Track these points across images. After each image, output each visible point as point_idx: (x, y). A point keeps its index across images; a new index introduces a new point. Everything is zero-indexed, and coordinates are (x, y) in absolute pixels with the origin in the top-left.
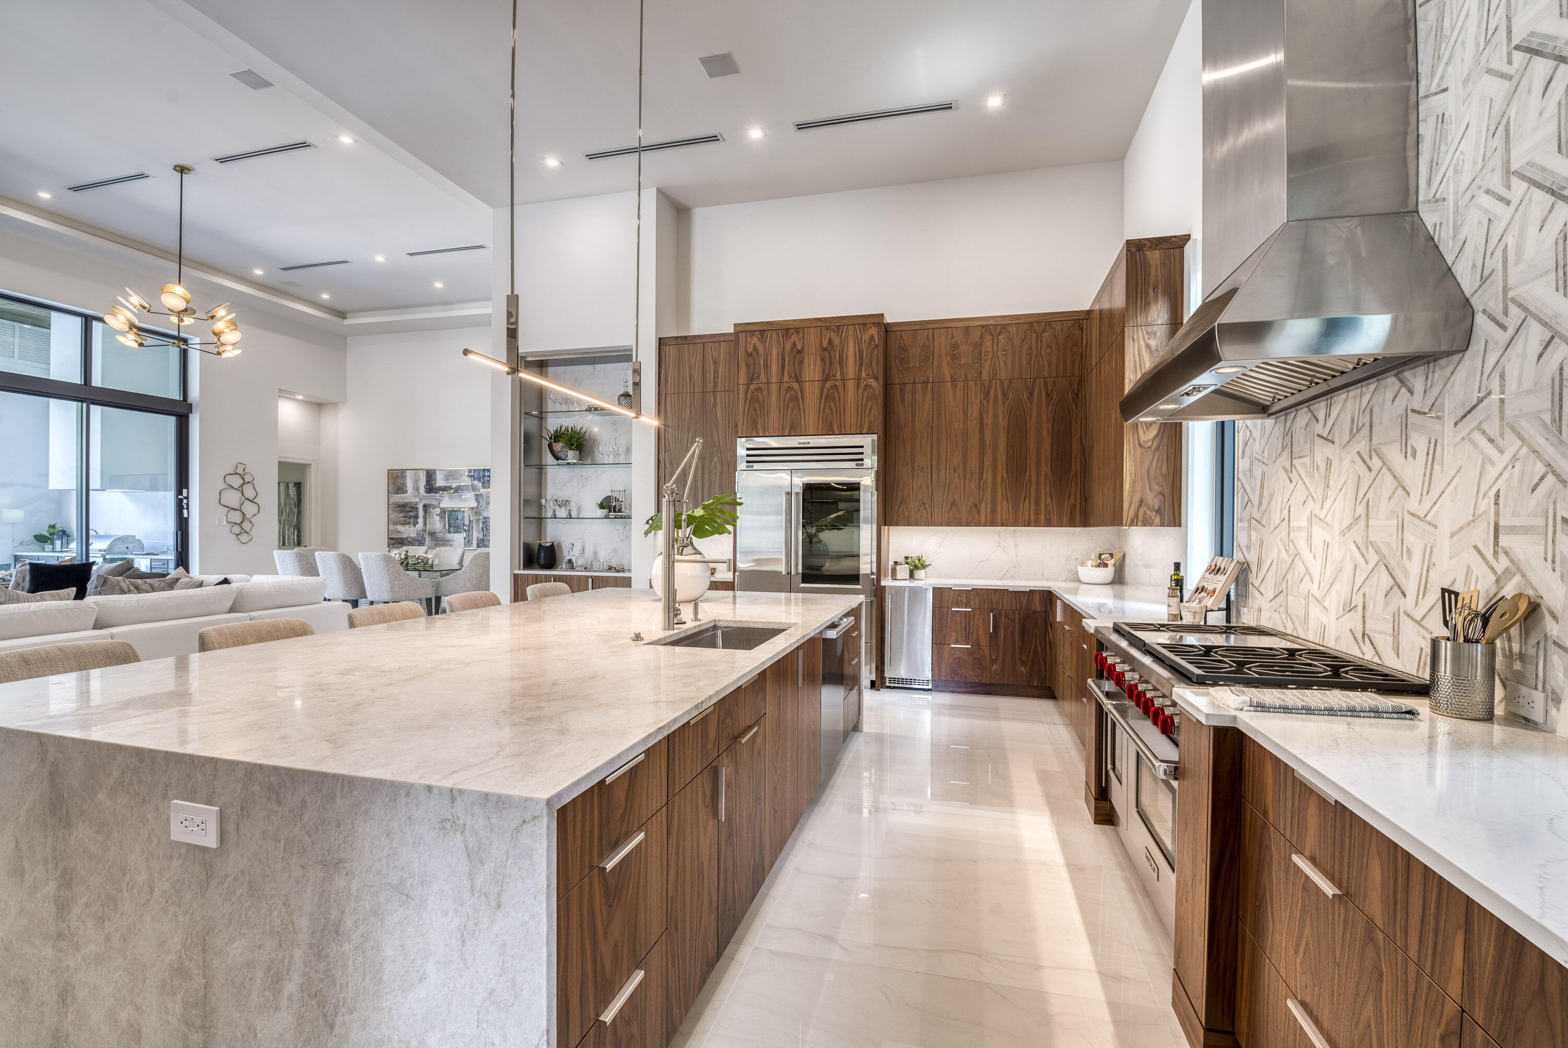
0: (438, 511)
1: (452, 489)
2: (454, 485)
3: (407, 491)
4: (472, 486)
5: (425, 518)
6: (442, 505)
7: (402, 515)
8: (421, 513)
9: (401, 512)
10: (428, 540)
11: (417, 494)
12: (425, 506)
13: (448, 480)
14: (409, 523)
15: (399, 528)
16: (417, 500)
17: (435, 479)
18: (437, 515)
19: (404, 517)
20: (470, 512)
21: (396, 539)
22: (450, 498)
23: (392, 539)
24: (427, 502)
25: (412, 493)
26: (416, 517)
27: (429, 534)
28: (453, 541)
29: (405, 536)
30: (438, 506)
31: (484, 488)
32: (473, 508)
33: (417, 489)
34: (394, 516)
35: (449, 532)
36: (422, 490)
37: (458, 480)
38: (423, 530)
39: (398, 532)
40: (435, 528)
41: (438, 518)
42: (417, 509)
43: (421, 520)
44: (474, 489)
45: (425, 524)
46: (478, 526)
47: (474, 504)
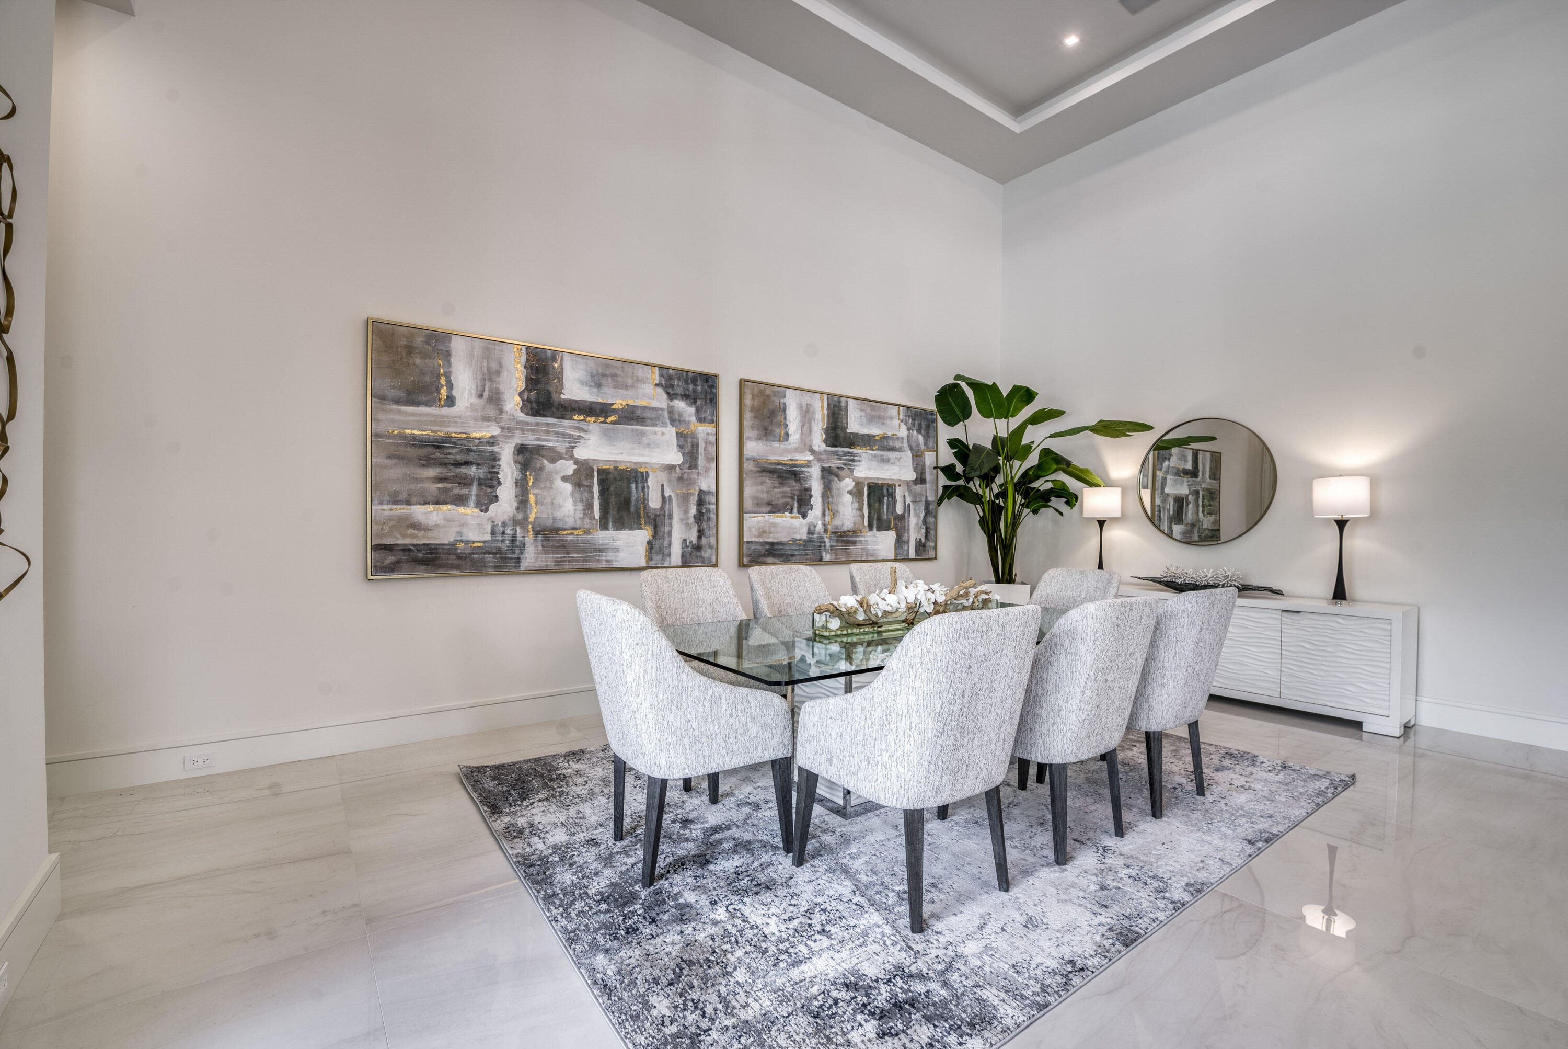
0: (568, 468)
1: (615, 412)
2: (618, 403)
3: (451, 401)
4: (671, 411)
5: (522, 486)
6: (582, 453)
7: (432, 472)
8: (508, 471)
9: (427, 462)
10: (531, 556)
11: (492, 412)
12: (521, 450)
13: (599, 386)
14: (461, 501)
15: (420, 512)
16: (495, 430)
17: (560, 377)
18: (565, 479)
19: (441, 479)
20: (663, 477)
21: (406, 549)
22: (606, 434)
23: (389, 548)
24: (530, 440)
25: (472, 407)
26: (491, 482)
27: (537, 533)
28: (617, 550)
29: (445, 537)
30: (569, 454)
31: (701, 420)
32: (671, 468)
33: (495, 399)
34: (395, 472)
35: (604, 527)
36: (513, 403)
37: (630, 392)
38: (515, 522)
39: (415, 526)
40: (559, 514)
41: (568, 487)
42: (494, 458)
43: (506, 492)
44: (675, 419)
45: (523, 503)
46: (686, 512)
47: (676, 458)
